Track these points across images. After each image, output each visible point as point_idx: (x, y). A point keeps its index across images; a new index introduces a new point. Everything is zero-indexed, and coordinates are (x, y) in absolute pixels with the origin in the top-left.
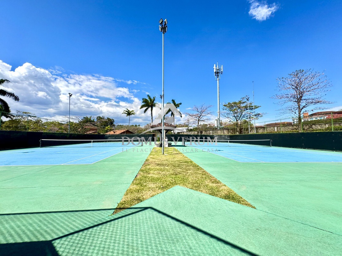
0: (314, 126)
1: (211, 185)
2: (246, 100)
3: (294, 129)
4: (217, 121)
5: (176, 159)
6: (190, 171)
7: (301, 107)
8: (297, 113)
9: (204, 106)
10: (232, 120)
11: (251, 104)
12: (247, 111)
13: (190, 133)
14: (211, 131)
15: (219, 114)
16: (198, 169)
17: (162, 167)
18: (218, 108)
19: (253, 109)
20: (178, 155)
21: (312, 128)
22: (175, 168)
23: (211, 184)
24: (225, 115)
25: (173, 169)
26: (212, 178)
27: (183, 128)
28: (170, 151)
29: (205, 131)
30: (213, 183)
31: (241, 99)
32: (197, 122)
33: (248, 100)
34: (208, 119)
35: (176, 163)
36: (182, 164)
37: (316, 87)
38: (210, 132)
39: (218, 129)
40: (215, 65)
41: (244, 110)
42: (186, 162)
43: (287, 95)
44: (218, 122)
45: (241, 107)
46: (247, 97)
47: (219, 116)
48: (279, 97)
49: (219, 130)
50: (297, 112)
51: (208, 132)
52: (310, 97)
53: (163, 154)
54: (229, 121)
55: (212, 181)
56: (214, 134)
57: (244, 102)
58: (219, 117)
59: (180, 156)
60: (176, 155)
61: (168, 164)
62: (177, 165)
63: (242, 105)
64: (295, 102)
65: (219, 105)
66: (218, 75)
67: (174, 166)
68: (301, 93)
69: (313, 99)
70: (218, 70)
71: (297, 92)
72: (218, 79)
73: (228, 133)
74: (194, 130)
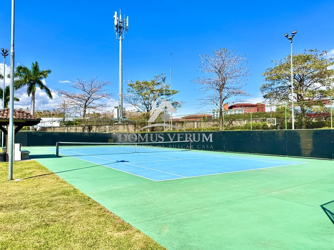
0: (234, 122)
1: (117, 237)
2: (161, 80)
3: (214, 126)
4: (118, 110)
5: (41, 189)
6: (75, 213)
7: (223, 97)
8: (219, 105)
9: (95, 82)
10: (141, 110)
11: (167, 87)
12: (162, 97)
13: (69, 128)
14: (107, 127)
15: (121, 98)
16: (90, 205)
17: (12, 213)
18: (120, 88)
19: (169, 94)
20: (45, 179)
21: (232, 125)
22: (42, 209)
23: (116, 235)
24: (131, 100)
25: (39, 212)
26: (116, 221)
27: (54, 119)
28: (27, 170)
29: (97, 126)
30: (119, 230)
31: (155, 79)
32: (82, 109)
33: (164, 80)
34: (102, 106)
35: (44, 198)
36: (57, 198)
37: (238, 74)
38: (105, 128)
39: (120, 122)
40: (116, 13)
41: (158, 95)
42: (64, 193)
43: (209, 80)
44: (119, 112)
45: (154, 91)
46: (163, 77)
47: (120, 102)
48: (200, 81)
49: (121, 125)
50: (219, 102)
51: (102, 128)
52: (232, 86)
53: (12, 179)
54: (136, 110)
55: (118, 226)
56: (112, 132)
57: (159, 83)
58: (122, 103)
59: (51, 180)
60: (42, 179)
61: (26, 204)
62: (46, 203)
63: (156, 88)
64: (217, 90)
65: (121, 83)
66: (120, 32)
67: (39, 206)
68: (224, 79)
69: (234, 89)
70: (121, 22)
71: (220, 78)
72: (121, 37)
73: (135, 130)
74: (76, 124)
